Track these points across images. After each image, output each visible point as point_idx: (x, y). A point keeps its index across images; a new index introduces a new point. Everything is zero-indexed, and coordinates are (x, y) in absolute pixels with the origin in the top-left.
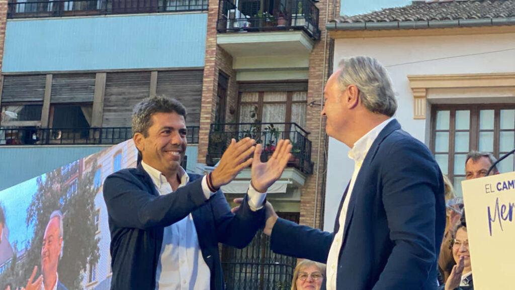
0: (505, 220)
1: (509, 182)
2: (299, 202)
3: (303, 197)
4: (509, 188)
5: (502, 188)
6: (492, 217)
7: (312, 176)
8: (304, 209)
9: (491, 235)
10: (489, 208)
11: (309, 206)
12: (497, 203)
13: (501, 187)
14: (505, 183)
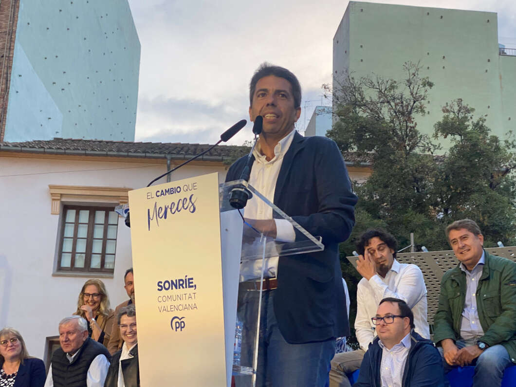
0: (161, 218)
4: (166, 195)
6: (151, 217)
9: (149, 230)
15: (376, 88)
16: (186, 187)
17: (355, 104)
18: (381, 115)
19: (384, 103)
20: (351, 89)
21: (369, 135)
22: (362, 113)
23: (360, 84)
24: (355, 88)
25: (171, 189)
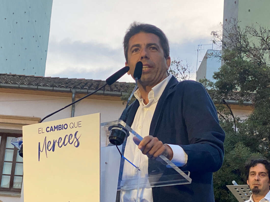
0: (50, 150)
1: (55, 126)
4: (54, 130)
5: (50, 130)
6: (41, 149)
9: (39, 161)
10: (39, 143)
12: (45, 140)
13: (48, 129)
14: (52, 127)
15: (259, 36)
16: (72, 125)
17: (240, 50)
18: (263, 60)
19: (266, 50)
20: (237, 36)
21: (251, 78)
22: (246, 58)
23: (246, 32)
24: (240, 35)
25: (59, 126)
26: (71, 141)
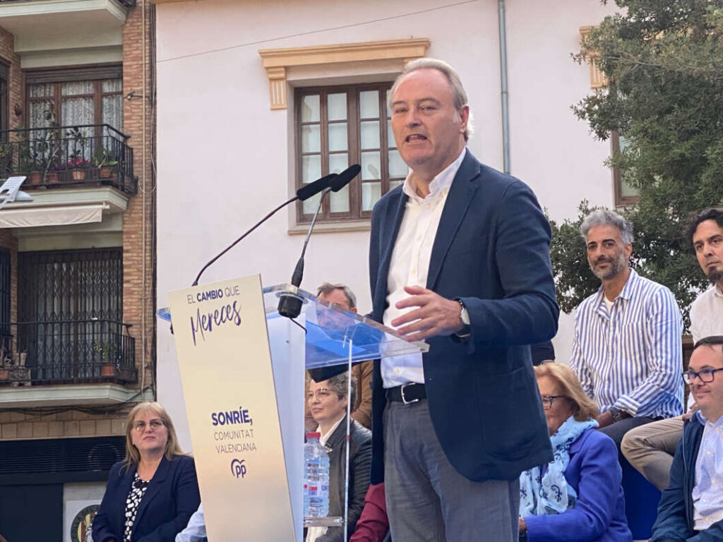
0: (206, 330)
1: (207, 293)
2: (121, 232)
3: (126, 226)
4: (208, 299)
5: (202, 299)
6: (195, 327)
7: (137, 196)
8: (128, 242)
9: (195, 345)
10: (192, 318)
11: (135, 238)
12: (198, 313)
13: (200, 297)
14: (203, 294)
16: (227, 292)
25: (212, 292)
26: (230, 316)
